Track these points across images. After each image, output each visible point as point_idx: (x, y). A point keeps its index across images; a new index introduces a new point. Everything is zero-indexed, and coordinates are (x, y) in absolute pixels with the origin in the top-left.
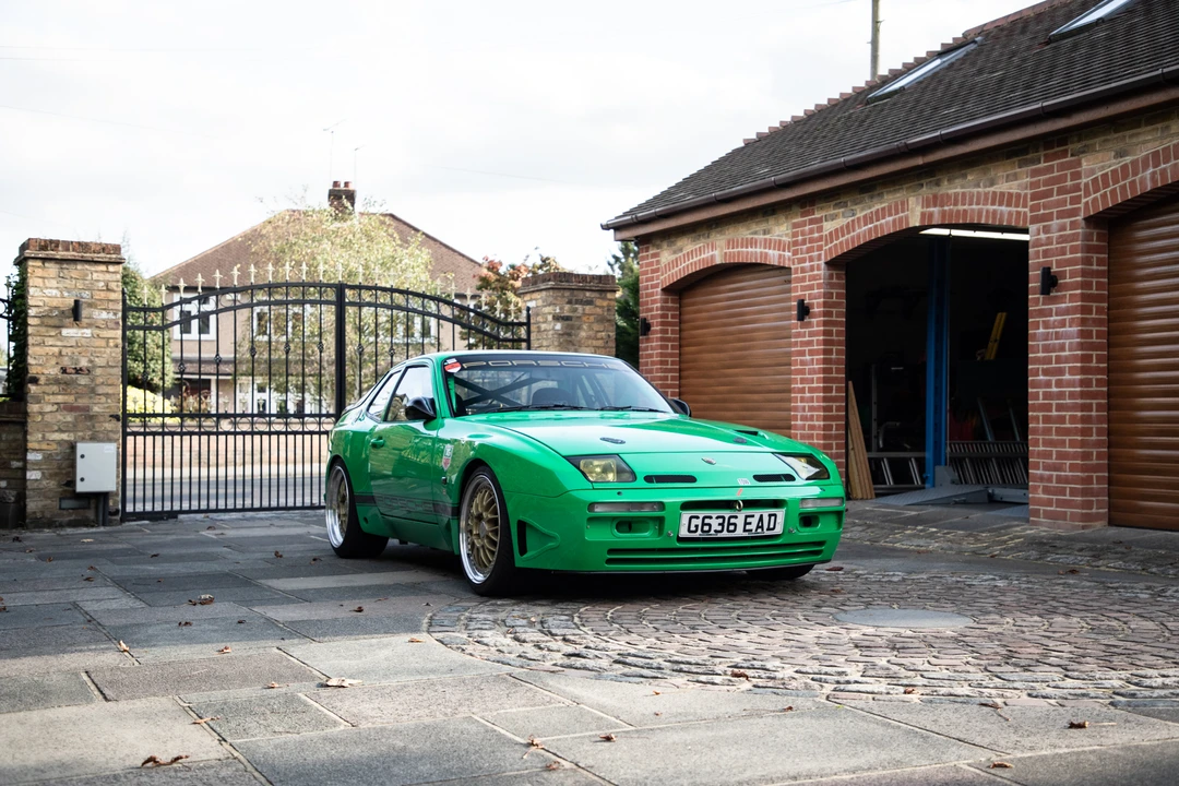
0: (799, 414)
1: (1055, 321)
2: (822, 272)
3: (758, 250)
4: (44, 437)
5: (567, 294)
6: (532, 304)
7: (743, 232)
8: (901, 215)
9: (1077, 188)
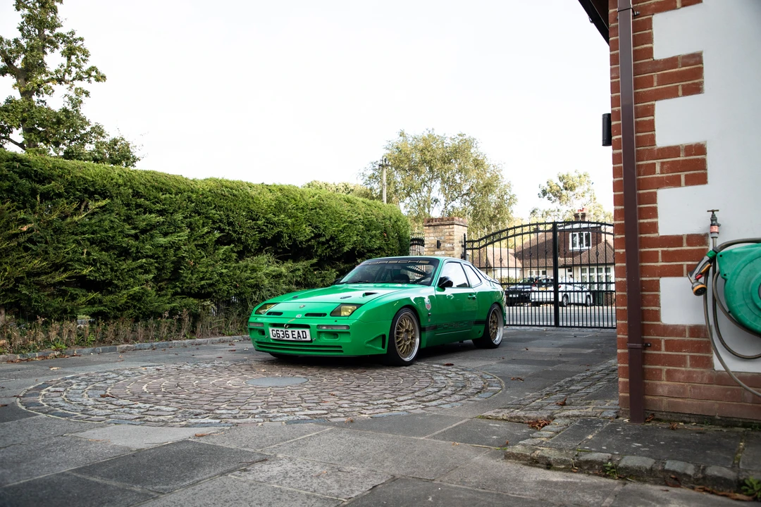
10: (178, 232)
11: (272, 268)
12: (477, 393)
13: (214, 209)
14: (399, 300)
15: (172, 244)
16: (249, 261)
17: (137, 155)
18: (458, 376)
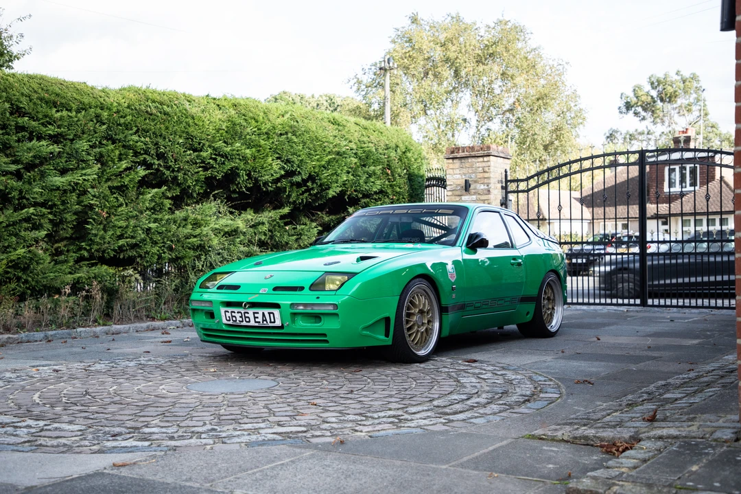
10: (83, 169)
11: (223, 222)
12: (524, 402)
13: (135, 133)
14: (410, 267)
15: (74, 187)
16: (189, 211)
17: (15, 50)
18: (496, 377)
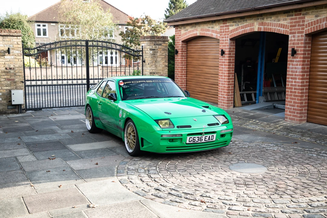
0: (221, 83)
1: (295, 64)
2: (228, 42)
3: (210, 33)
4: (2, 88)
5: (154, 42)
6: (143, 45)
7: (206, 27)
8: (252, 27)
9: (303, 25)
